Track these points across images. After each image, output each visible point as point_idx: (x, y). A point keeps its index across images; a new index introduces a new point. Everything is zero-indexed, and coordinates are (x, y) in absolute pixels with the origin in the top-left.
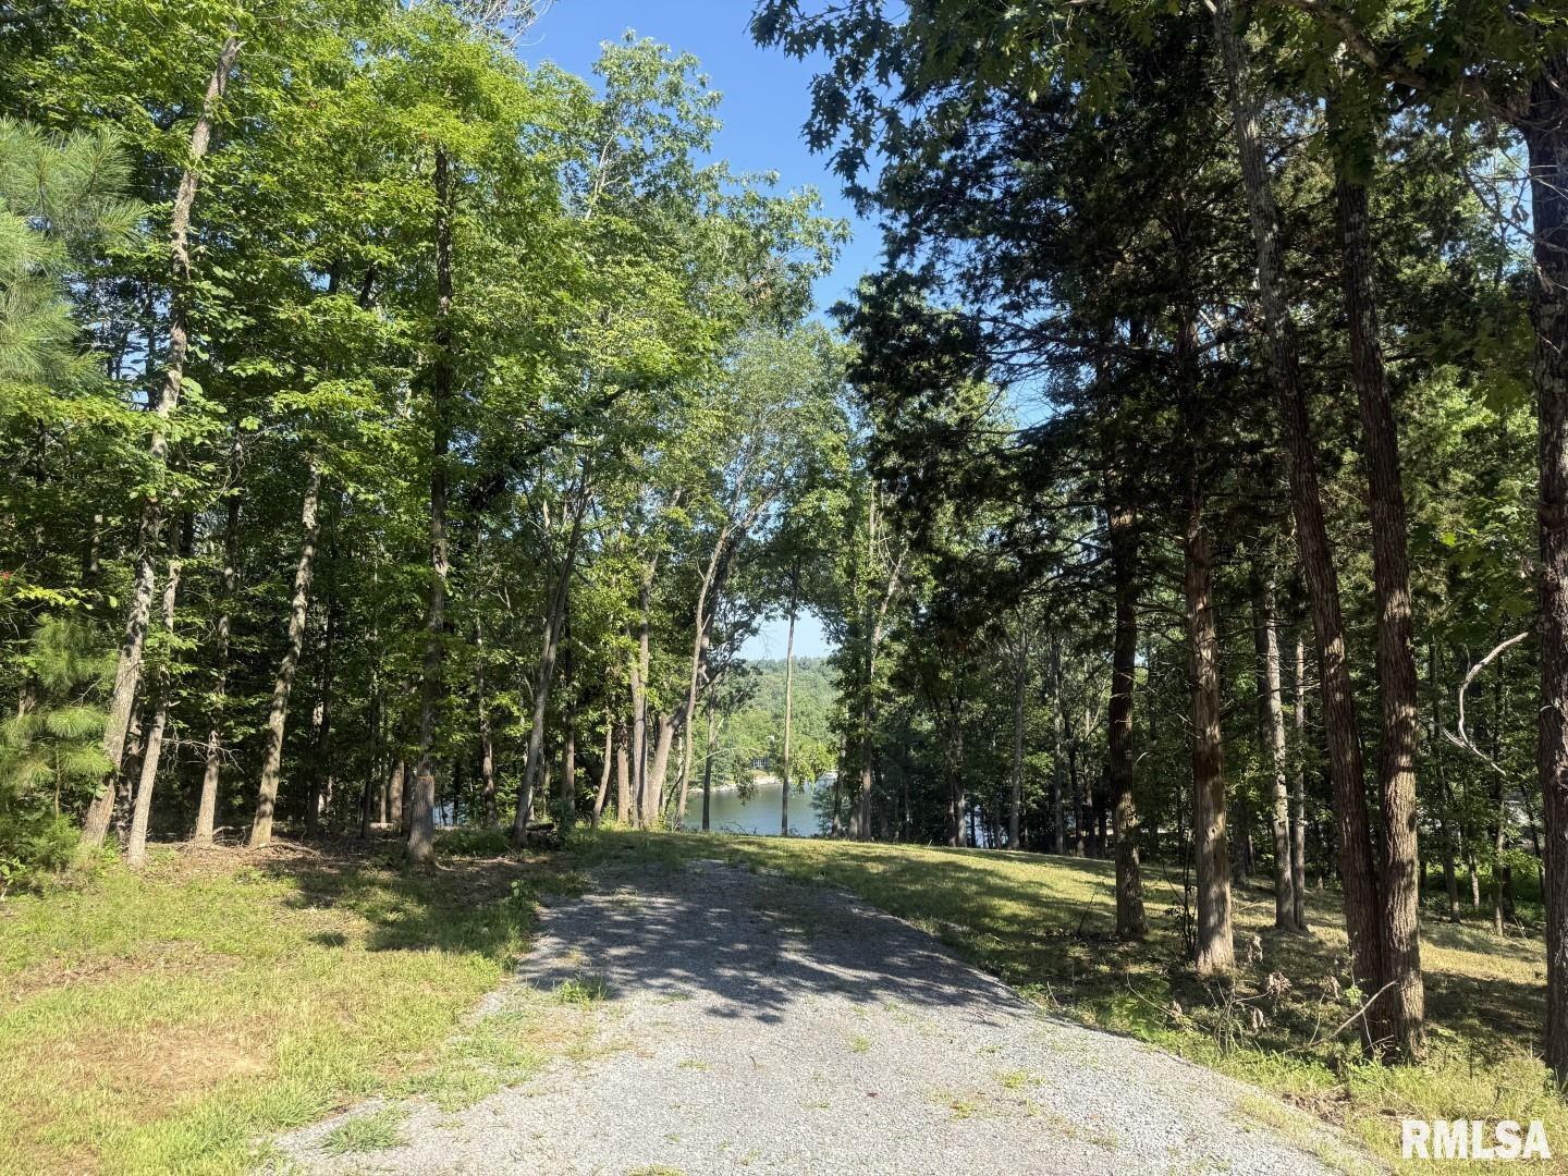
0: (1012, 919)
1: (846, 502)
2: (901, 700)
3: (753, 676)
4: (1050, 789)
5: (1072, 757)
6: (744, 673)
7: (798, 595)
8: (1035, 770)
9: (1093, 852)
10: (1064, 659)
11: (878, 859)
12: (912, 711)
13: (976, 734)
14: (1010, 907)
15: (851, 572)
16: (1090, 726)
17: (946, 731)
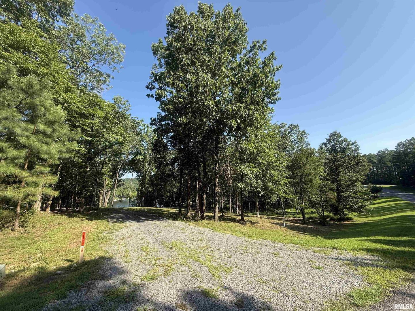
0: (166, 214)
1: (143, 157)
2: (147, 186)
3: (123, 182)
4: (169, 198)
5: (172, 194)
6: (121, 182)
7: (133, 170)
8: (167, 196)
9: (175, 207)
10: (172, 180)
11: (146, 209)
12: (149, 187)
13: (159, 191)
14: (166, 213)
15: (143, 167)
16: (175, 189)
17: (154, 190)
